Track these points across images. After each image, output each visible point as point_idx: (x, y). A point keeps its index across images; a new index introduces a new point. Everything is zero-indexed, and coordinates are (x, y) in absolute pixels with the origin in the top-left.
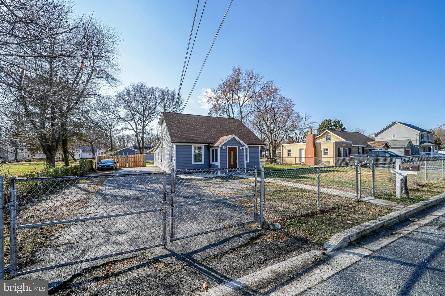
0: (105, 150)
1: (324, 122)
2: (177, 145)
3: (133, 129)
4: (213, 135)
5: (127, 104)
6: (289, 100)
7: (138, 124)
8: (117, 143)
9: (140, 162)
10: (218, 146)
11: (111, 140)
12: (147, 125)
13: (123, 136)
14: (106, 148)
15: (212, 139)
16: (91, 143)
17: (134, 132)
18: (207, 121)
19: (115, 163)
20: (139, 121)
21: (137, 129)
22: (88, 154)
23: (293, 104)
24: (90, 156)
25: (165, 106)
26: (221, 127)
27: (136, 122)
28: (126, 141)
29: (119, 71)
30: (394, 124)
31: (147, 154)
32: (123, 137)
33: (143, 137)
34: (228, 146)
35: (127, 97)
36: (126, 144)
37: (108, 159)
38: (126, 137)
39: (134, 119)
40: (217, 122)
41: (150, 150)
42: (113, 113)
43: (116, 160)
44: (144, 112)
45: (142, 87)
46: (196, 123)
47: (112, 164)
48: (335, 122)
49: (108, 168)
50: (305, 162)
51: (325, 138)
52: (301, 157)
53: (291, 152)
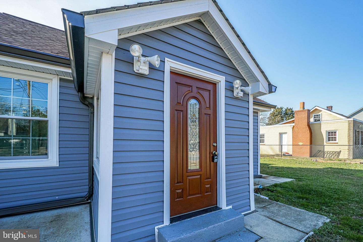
48: (287, 109)
50: (291, 153)
51: (313, 118)
52: (281, 146)
53: (264, 138)
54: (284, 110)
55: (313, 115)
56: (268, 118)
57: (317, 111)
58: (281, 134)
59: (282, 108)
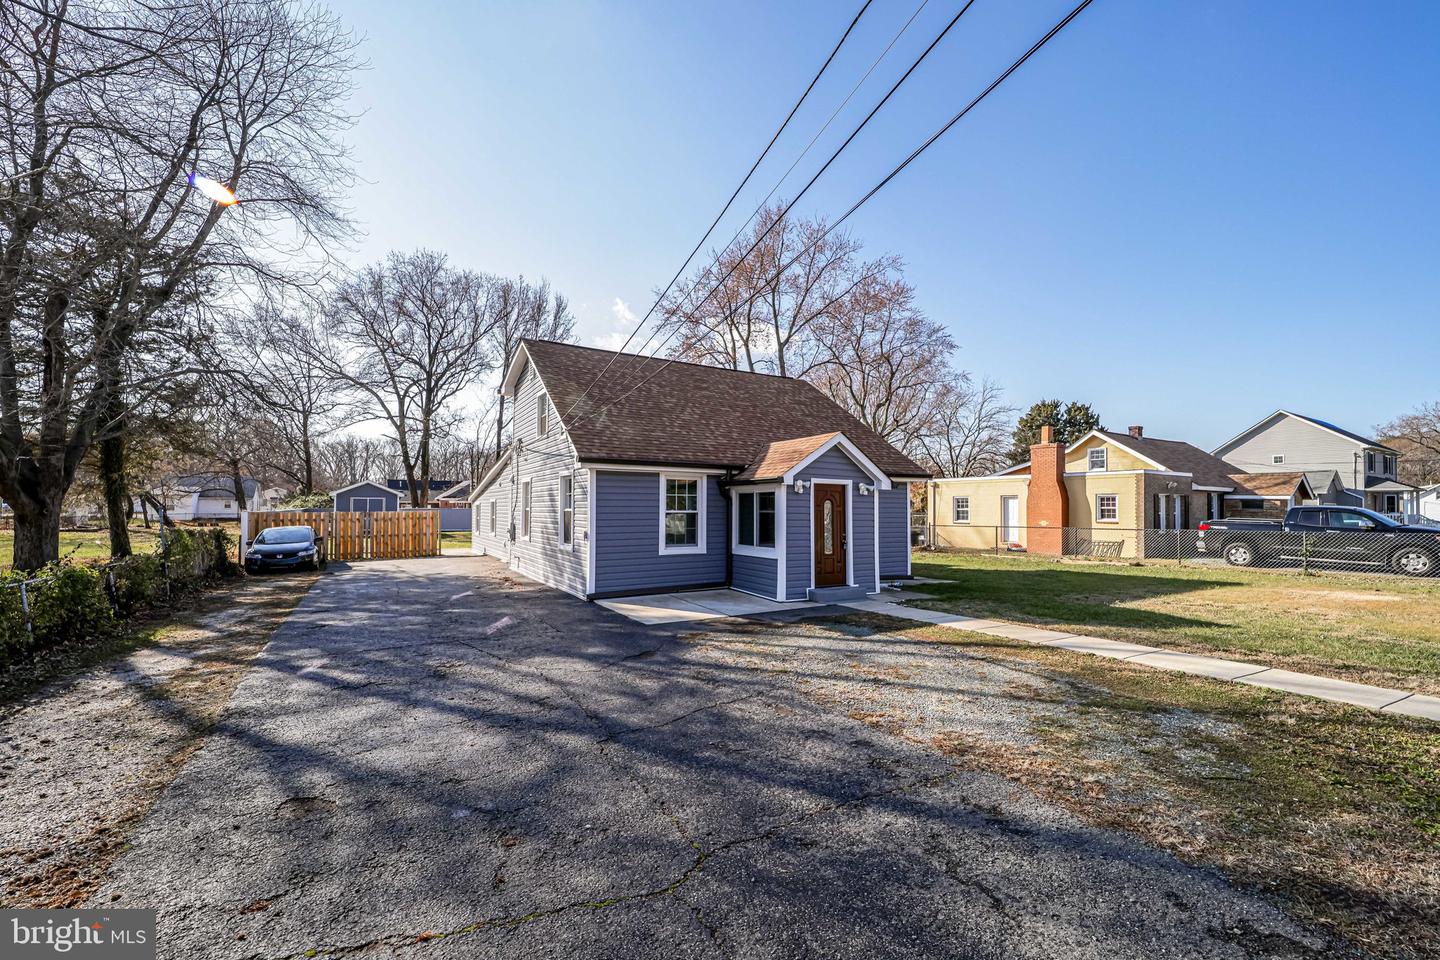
0: (283, 492)
1: (1038, 408)
2: (599, 473)
3: (390, 417)
4: (735, 435)
5: (372, 326)
6: (938, 330)
7: (407, 400)
8: (328, 469)
9: (417, 537)
10: (779, 480)
11: (307, 453)
12: (440, 403)
13: (350, 445)
14: (289, 482)
15: (737, 452)
16: (234, 463)
17: (394, 428)
18: (697, 380)
19: (318, 540)
20: (415, 389)
21: (403, 416)
22: (223, 503)
23: (952, 346)
24: (228, 511)
25: (508, 340)
26: (755, 407)
27: (402, 393)
28: (359, 461)
29: (348, 181)
30: (1280, 417)
31: (436, 506)
32: (350, 449)
33: (424, 446)
34: (815, 481)
35: (372, 303)
36: (359, 470)
37: (293, 524)
38: (360, 446)
39: (394, 382)
40: (736, 389)
41: (445, 494)
42: (316, 359)
43: (325, 529)
44: (433, 357)
45: (428, 269)
46: (659, 385)
47: (305, 544)
48: (1074, 409)
49: (289, 561)
50: (1024, 545)
51: (1088, 458)
52: (1006, 527)
53: (967, 506)
54: (1063, 409)
55: (1089, 450)
56: (1014, 434)
57: (1095, 442)
58: (1005, 500)
59: (1056, 406)
